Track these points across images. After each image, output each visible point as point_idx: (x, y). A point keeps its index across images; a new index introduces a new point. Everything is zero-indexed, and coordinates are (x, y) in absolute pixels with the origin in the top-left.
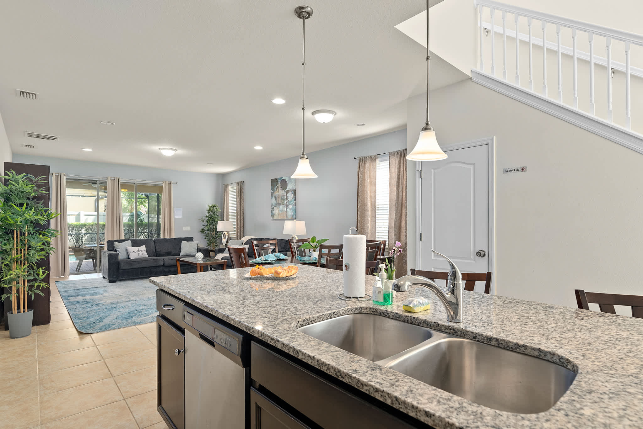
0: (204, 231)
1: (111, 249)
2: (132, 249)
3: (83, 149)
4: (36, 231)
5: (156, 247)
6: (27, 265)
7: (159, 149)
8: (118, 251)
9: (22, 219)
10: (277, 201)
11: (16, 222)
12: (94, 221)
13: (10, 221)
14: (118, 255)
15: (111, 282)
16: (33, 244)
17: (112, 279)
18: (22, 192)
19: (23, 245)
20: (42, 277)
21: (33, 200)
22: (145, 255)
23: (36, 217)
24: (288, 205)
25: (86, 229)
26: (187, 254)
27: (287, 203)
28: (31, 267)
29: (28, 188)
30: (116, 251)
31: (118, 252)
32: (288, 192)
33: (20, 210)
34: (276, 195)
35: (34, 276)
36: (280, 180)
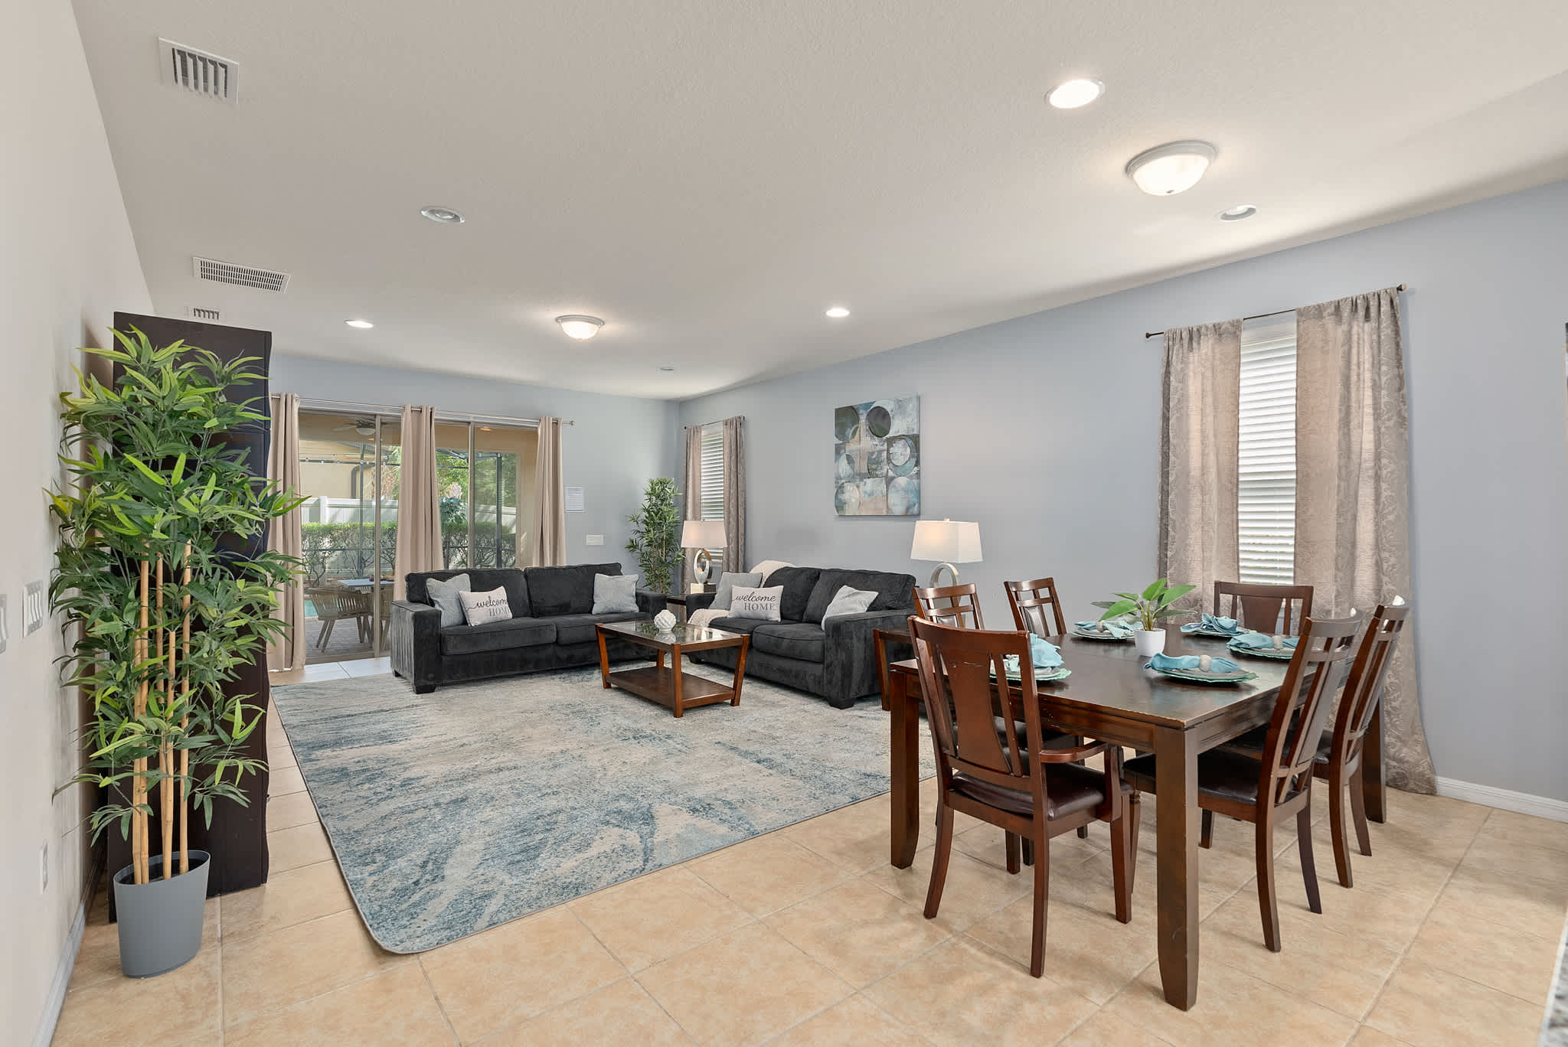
0: (635, 548)
1: (417, 597)
2: (473, 599)
3: (350, 323)
4: (224, 562)
5: (531, 593)
6: (187, 693)
7: (557, 320)
8: (438, 603)
9: (170, 517)
10: (856, 468)
11: (147, 528)
12: (353, 519)
13: (124, 526)
14: (438, 615)
15: (421, 689)
16: (211, 613)
17: (423, 682)
18: (174, 415)
19: (174, 614)
20: (240, 733)
21: (210, 446)
22: (505, 612)
23: (224, 511)
24: (893, 478)
25: (334, 539)
26: (612, 611)
27: (891, 473)
28: (204, 698)
29: (194, 399)
30: (432, 603)
31: (437, 607)
32: (891, 442)
33: (162, 482)
34: (850, 451)
35: (213, 732)
36: (866, 410)
